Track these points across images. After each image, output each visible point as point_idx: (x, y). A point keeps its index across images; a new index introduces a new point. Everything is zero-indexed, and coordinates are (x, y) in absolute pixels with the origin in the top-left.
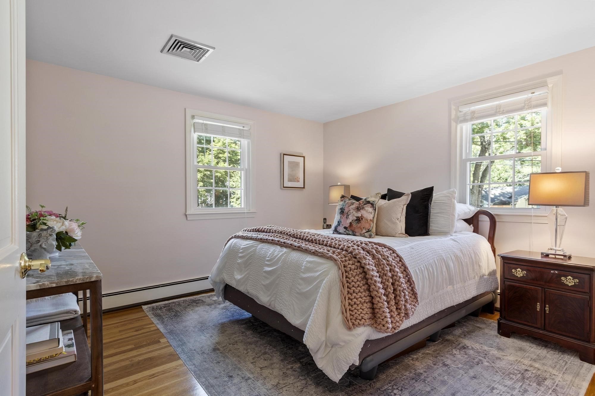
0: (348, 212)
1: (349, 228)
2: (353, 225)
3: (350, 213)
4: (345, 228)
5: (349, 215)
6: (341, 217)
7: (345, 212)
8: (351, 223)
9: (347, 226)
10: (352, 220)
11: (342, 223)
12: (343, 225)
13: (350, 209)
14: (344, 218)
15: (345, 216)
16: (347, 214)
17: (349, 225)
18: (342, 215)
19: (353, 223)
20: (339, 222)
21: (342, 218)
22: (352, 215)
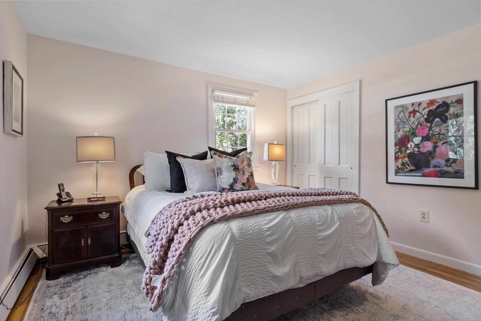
0: (243, 169)
1: (246, 184)
2: (250, 180)
3: (245, 169)
4: (243, 184)
5: (244, 171)
6: (236, 174)
7: (240, 168)
8: (248, 179)
9: (245, 181)
10: (248, 176)
11: (239, 180)
12: (240, 182)
13: (244, 166)
14: (240, 174)
15: (241, 173)
16: (243, 170)
17: (247, 180)
18: (237, 172)
19: (250, 179)
20: (234, 179)
21: (239, 175)
22: (247, 171)
